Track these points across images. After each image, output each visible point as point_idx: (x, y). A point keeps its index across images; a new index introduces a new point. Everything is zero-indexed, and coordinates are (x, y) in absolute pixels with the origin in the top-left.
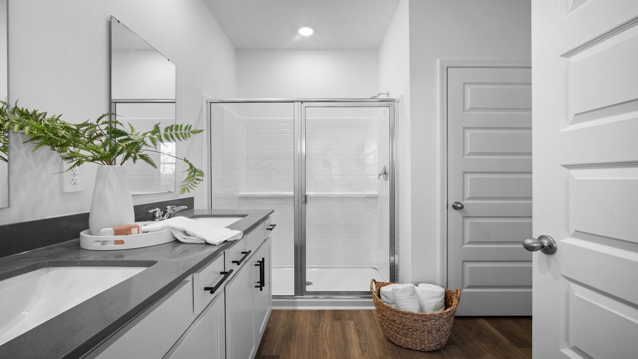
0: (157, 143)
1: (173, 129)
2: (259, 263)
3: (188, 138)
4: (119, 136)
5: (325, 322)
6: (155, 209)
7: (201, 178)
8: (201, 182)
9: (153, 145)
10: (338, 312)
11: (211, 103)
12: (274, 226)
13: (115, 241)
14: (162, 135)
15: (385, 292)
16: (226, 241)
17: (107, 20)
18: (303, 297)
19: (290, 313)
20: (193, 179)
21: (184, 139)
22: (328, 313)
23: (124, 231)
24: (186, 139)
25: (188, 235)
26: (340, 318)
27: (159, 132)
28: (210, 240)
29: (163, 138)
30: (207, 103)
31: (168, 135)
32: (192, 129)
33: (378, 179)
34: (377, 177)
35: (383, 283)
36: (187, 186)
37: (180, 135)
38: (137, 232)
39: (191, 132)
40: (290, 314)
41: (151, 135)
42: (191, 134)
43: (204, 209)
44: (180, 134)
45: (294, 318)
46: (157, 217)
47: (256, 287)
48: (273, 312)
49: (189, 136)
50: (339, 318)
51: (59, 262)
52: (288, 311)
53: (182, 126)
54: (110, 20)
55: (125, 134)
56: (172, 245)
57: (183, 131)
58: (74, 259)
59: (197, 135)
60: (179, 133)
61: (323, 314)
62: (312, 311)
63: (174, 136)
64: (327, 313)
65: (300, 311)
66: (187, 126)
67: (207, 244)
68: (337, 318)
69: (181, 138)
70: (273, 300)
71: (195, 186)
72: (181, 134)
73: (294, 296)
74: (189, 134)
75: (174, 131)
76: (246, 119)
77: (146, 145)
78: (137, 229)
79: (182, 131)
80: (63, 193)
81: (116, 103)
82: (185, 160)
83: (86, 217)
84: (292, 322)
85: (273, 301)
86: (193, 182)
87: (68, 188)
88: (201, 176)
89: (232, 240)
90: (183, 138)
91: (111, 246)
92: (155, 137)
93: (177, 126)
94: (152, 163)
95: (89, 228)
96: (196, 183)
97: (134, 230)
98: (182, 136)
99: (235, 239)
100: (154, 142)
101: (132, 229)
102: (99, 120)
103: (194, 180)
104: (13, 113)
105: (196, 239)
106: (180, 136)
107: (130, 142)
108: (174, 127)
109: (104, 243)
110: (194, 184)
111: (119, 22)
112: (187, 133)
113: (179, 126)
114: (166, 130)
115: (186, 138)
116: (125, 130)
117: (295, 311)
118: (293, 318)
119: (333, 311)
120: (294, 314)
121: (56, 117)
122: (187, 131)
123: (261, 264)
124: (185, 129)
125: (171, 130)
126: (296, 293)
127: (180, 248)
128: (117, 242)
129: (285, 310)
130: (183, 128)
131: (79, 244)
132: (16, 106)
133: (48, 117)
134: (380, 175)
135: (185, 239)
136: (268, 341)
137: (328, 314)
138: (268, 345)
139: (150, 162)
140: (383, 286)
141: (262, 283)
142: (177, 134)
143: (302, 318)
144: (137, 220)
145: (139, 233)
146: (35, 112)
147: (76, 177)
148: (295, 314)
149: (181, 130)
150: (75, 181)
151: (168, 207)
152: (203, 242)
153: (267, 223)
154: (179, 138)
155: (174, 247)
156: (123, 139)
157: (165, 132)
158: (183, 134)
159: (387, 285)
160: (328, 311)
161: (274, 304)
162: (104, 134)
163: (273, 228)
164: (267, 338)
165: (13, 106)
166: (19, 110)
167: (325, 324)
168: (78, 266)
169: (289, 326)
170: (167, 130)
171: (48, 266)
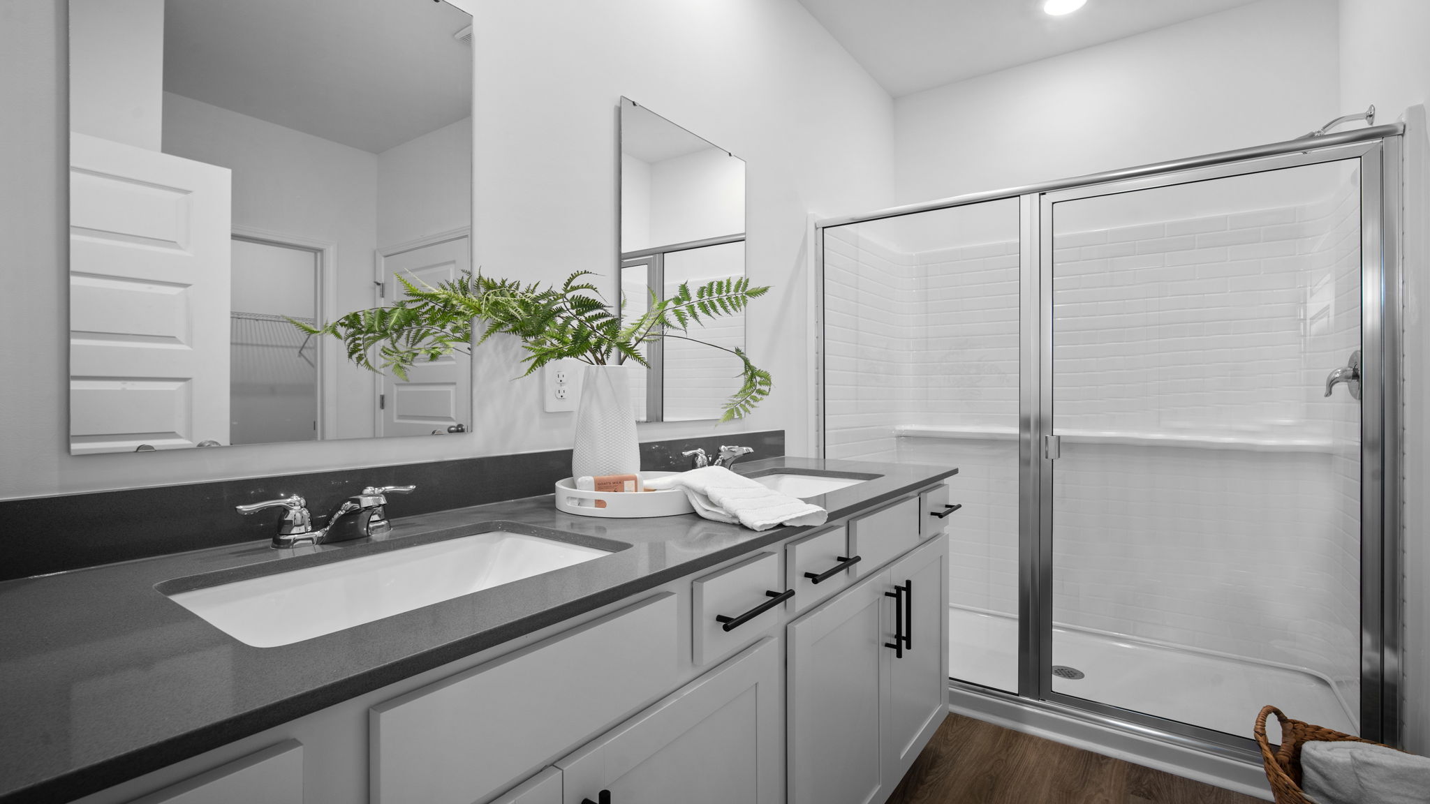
0: (687, 321)
1: (714, 290)
2: (894, 591)
3: (743, 307)
4: (586, 311)
5: (1101, 791)
6: (696, 449)
7: (765, 388)
8: (764, 397)
9: (680, 326)
10: (1152, 776)
11: (823, 228)
12: (952, 508)
13: (596, 500)
14: (696, 305)
15: (1319, 760)
16: (781, 525)
17: (616, 106)
18: (1040, 702)
19: (1004, 735)
20: (753, 392)
21: (735, 310)
22: (1116, 767)
23: (612, 484)
24: (738, 309)
25: (713, 504)
26: (1155, 792)
27: (689, 299)
28: (748, 518)
29: (698, 310)
30: (817, 228)
31: (706, 303)
32: (748, 289)
33: (1327, 396)
34: (1324, 389)
35: (1318, 728)
36: (738, 406)
37: (726, 301)
38: (634, 488)
39: (746, 294)
40: (1002, 738)
41: (675, 306)
42: (748, 298)
43: (809, 457)
44: (727, 299)
45: (1010, 750)
46: (699, 465)
47: (888, 645)
48: (953, 718)
49: (745, 303)
50: (1150, 793)
51: (513, 524)
52: (999, 730)
53: (729, 283)
54: (619, 105)
55: (599, 306)
56: (686, 520)
57: (732, 293)
58: (530, 523)
59: (759, 299)
60: (725, 298)
61: (1101, 765)
62: (1067, 748)
63: (717, 304)
64: (1113, 768)
65: (1031, 738)
66: (740, 283)
67: (743, 527)
68: (1142, 790)
69: (730, 308)
70: (950, 689)
71: (753, 406)
72: (729, 298)
73: (1018, 695)
74: (744, 298)
75: (715, 295)
76: (914, 255)
77: (669, 325)
78: (633, 482)
79: (730, 294)
80: (545, 413)
81: (664, 253)
82: (738, 352)
83: (568, 455)
84: (1002, 760)
85: (951, 693)
86: (751, 398)
87: (553, 405)
88: (767, 384)
89: (798, 524)
90: (733, 307)
91: (590, 509)
92: (683, 308)
93: (720, 284)
94: (639, 359)
95: (571, 475)
96: (755, 399)
97: (629, 485)
98: (731, 303)
99: (807, 524)
100: (682, 320)
101: (626, 483)
102: (567, 285)
103: (754, 394)
104: (478, 287)
105: (723, 513)
106: (728, 304)
107: (604, 320)
108: (715, 287)
109: (581, 501)
110: (752, 402)
111: (634, 104)
112: (739, 296)
113: (725, 284)
114: (701, 292)
115: (739, 306)
116: (599, 299)
117: (1017, 735)
118: (1007, 750)
119: (1134, 767)
120: (1014, 742)
121: (532, 288)
122: (740, 292)
123: (902, 594)
124: (736, 290)
125: (710, 294)
126: (1023, 689)
127: (699, 528)
128: (600, 503)
129: (989, 725)
130: (732, 288)
131: (553, 500)
132: (480, 277)
133: (522, 289)
134: (1332, 383)
135: (707, 511)
136: (930, 786)
137: (1114, 771)
138: (928, 795)
139: (636, 356)
140: (1316, 739)
141: (901, 641)
142: (720, 300)
143: (1032, 758)
144: (644, 467)
145: (636, 491)
146: (503, 282)
147: (564, 387)
148: (1016, 741)
149: (728, 291)
150: (562, 393)
151: (723, 447)
152: (736, 521)
153: (934, 499)
154: (725, 308)
155: (692, 525)
156: (593, 316)
157: (698, 299)
158: (733, 300)
159: (1335, 740)
160: (1116, 761)
161: (954, 699)
162: (566, 309)
163: (947, 513)
164: (929, 778)
165: (476, 276)
166: (484, 281)
167: (1100, 795)
168: (533, 535)
169: (992, 767)
170: (702, 294)
171: (502, 529)
